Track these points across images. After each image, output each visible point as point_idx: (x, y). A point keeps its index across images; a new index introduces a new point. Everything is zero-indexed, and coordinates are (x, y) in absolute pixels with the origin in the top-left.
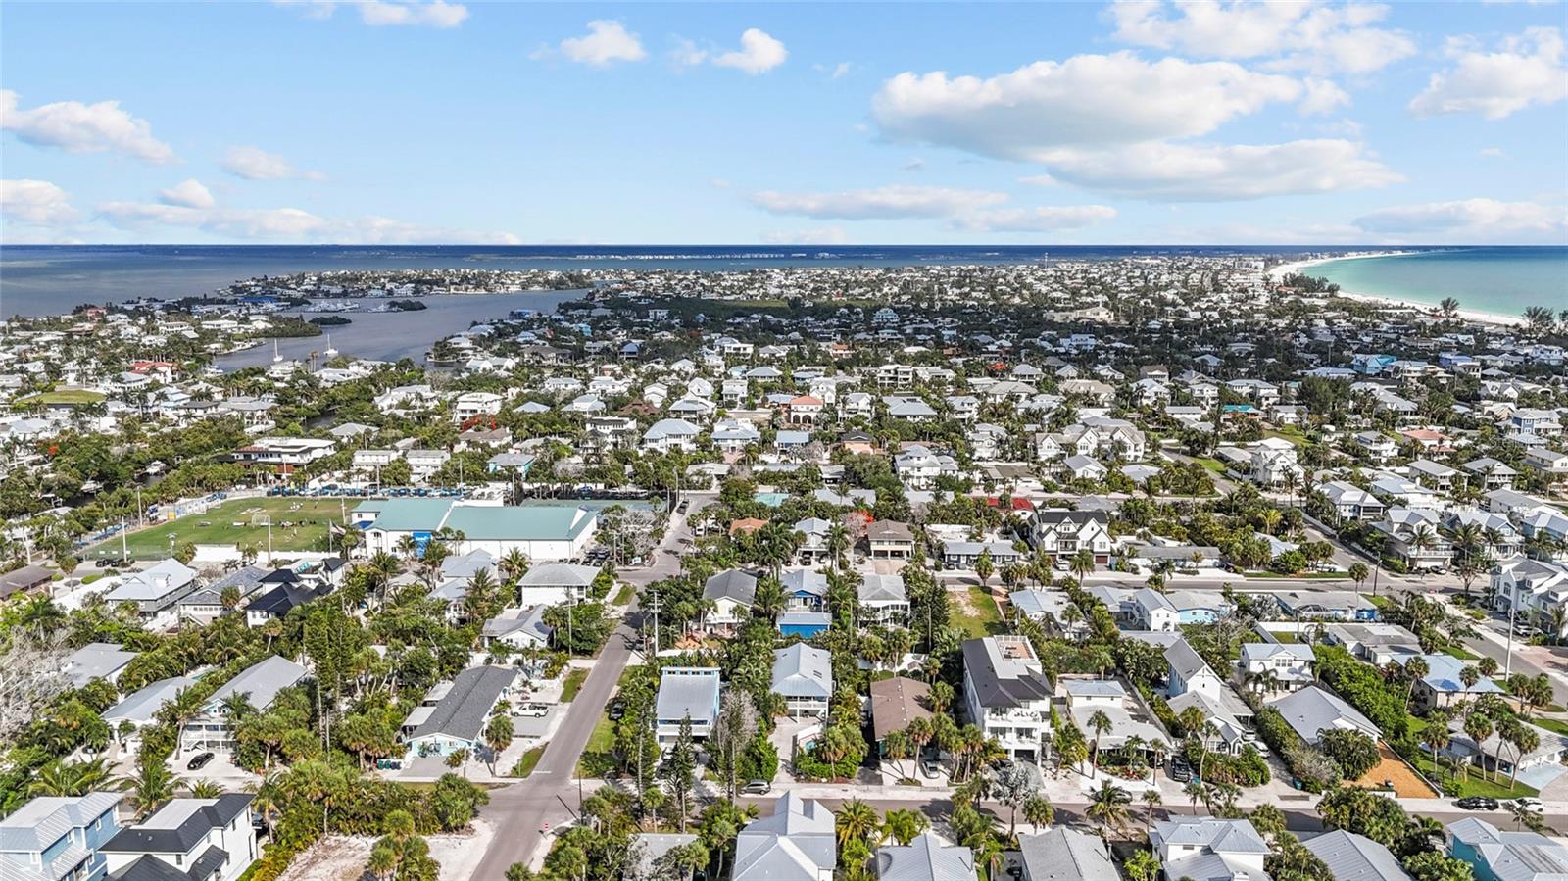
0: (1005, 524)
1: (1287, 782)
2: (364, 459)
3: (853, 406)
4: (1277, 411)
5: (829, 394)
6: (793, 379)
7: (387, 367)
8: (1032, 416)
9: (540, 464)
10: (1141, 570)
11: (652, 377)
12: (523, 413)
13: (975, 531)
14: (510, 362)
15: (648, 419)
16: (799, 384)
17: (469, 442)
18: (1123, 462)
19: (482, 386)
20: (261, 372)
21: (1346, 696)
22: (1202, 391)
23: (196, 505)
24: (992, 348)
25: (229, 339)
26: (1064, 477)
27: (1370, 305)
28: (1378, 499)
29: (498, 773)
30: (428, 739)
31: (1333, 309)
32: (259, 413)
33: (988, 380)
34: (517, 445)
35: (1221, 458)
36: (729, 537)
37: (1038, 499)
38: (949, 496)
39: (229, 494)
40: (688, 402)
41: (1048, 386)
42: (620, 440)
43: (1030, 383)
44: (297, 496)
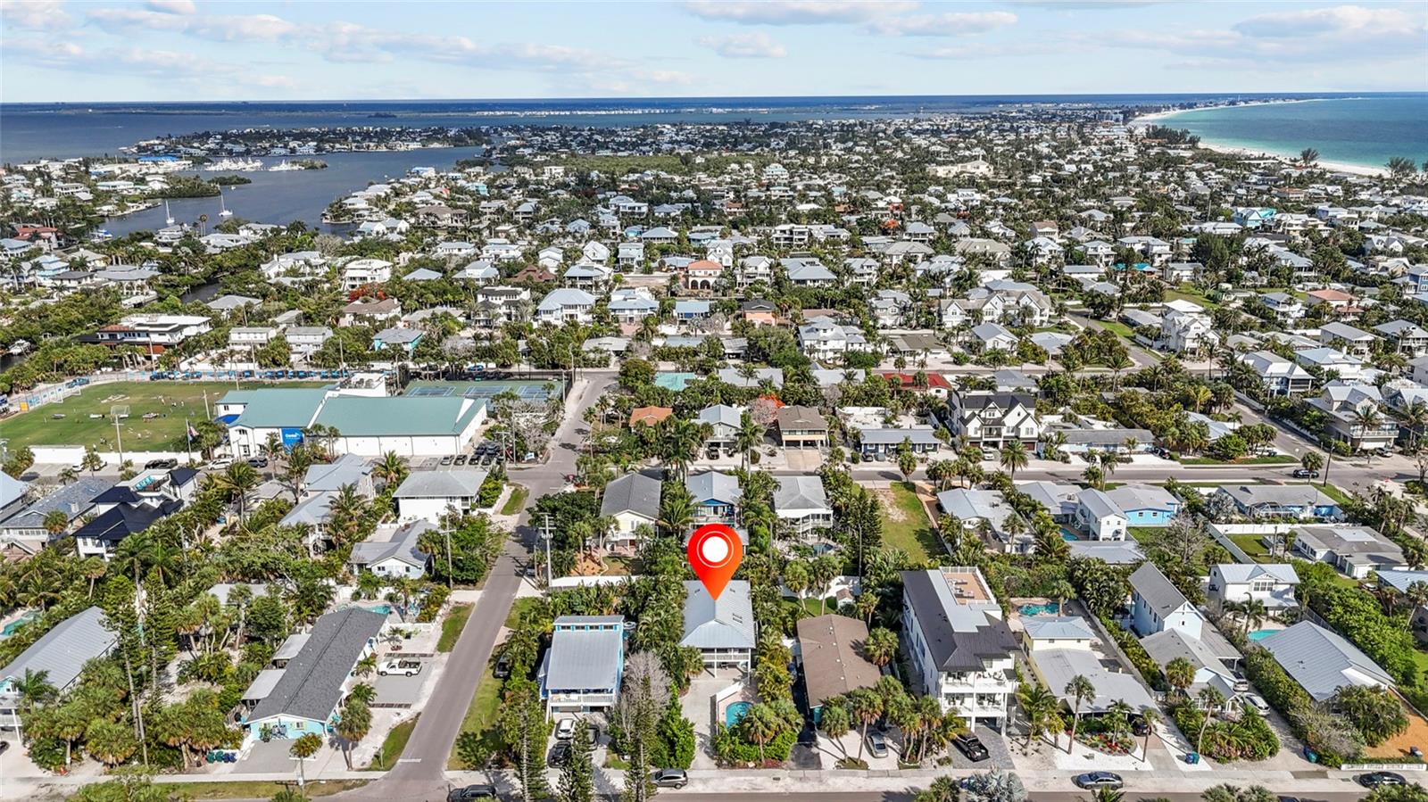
0: (921, 405)
1: (1295, 751)
2: (241, 337)
3: (751, 270)
4: (1173, 269)
5: (726, 257)
6: (689, 240)
7: (277, 232)
8: (934, 279)
9: (426, 342)
10: (1072, 457)
11: (547, 240)
12: (414, 281)
13: (889, 414)
14: (403, 225)
15: (543, 289)
16: (695, 245)
17: (355, 315)
18: (1032, 329)
19: (373, 251)
20: (149, 237)
21: (1343, 630)
22: (1095, 249)
23: (52, 393)
24: (881, 204)
25: (123, 200)
26: (974, 347)
27: (1233, 156)
28: (1307, 370)
29: (356, 764)
30: (271, 721)
31: (1198, 161)
32: (139, 282)
33: (882, 239)
34: (406, 317)
35: (1126, 321)
36: (630, 429)
37: (950, 372)
38: (860, 375)
39: (92, 378)
40: (583, 268)
41: (943, 243)
42: (514, 312)
43: (923, 241)
44: (167, 380)
